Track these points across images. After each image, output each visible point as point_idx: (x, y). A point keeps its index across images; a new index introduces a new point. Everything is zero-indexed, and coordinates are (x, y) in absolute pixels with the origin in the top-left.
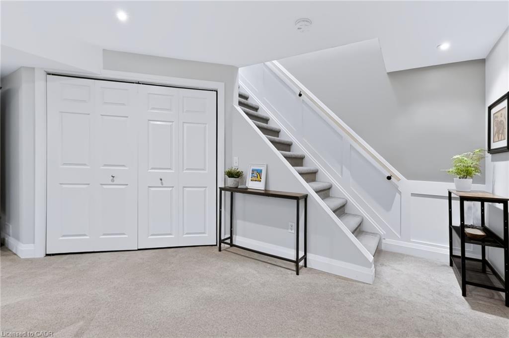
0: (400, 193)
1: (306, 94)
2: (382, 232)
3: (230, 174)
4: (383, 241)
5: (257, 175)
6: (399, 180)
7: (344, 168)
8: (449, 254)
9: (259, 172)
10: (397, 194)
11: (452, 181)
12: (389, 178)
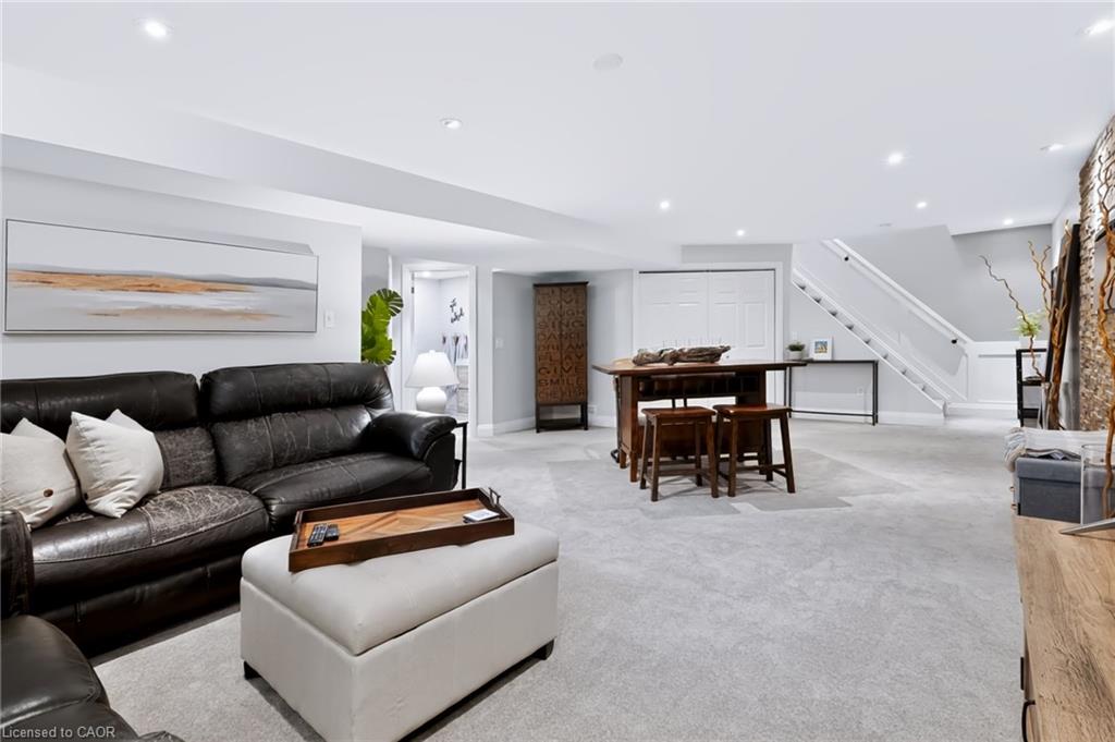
0: (966, 356)
1: (853, 257)
2: (947, 397)
3: (794, 348)
4: (949, 406)
5: (822, 346)
6: (965, 342)
7: (902, 336)
8: (1016, 407)
9: (824, 344)
10: (964, 358)
11: (1017, 339)
12: (954, 342)
